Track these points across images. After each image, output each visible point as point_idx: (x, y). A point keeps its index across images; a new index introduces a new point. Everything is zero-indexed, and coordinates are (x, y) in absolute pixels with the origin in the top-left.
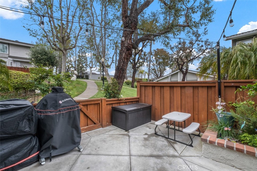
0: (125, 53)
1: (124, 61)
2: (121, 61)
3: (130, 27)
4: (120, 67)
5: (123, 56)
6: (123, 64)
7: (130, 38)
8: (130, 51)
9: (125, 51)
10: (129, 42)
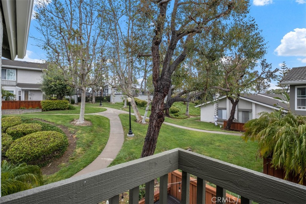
0: (155, 121)
1: (155, 130)
2: (152, 129)
3: (162, 92)
4: (151, 138)
5: (154, 124)
6: (154, 133)
7: (161, 103)
8: (161, 118)
9: (156, 118)
10: (160, 108)
